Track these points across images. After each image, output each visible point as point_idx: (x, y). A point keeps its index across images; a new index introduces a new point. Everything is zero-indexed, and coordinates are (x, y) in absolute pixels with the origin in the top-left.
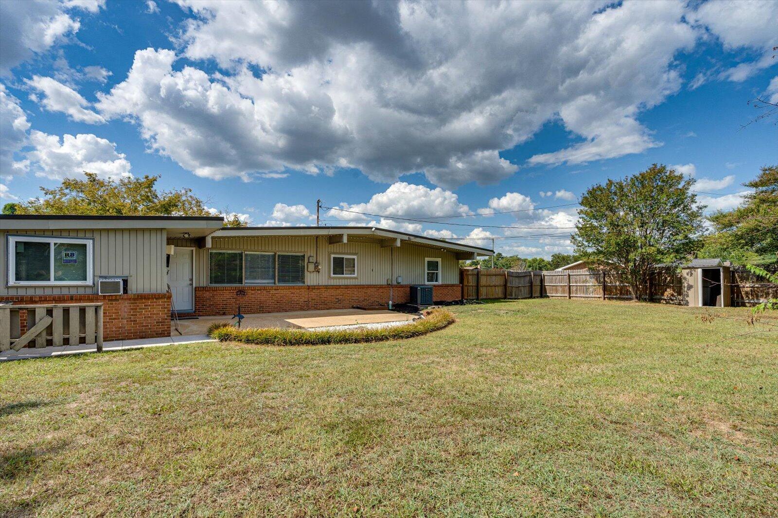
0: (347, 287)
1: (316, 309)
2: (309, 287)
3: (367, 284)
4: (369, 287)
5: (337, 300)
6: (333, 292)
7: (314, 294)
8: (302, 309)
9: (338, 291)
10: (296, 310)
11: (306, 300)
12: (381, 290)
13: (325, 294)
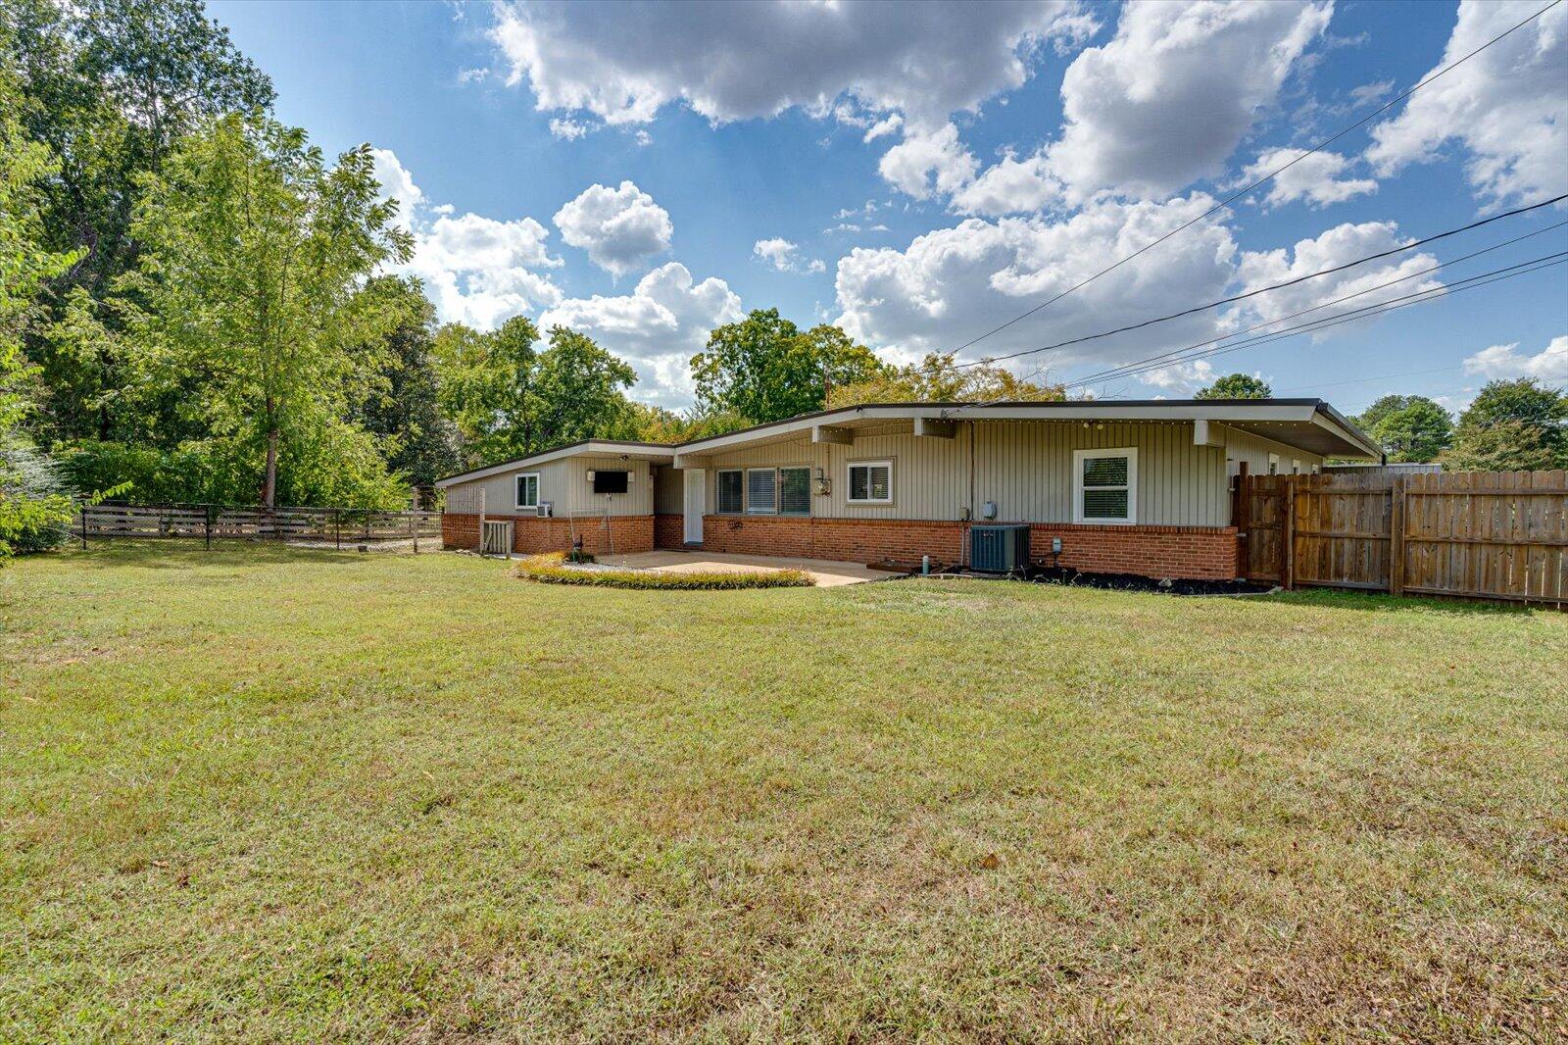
0: (871, 522)
1: (824, 557)
2: (813, 521)
3: (909, 517)
4: (912, 523)
5: (855, 546)
6: (849, 530)
7: (820, 532)
8: (804, 555)
9: (857, 530)
10: (795, 556)
11: (810, 541)
12: (940, 532)
13: (837, 532)
